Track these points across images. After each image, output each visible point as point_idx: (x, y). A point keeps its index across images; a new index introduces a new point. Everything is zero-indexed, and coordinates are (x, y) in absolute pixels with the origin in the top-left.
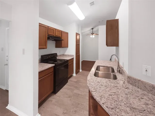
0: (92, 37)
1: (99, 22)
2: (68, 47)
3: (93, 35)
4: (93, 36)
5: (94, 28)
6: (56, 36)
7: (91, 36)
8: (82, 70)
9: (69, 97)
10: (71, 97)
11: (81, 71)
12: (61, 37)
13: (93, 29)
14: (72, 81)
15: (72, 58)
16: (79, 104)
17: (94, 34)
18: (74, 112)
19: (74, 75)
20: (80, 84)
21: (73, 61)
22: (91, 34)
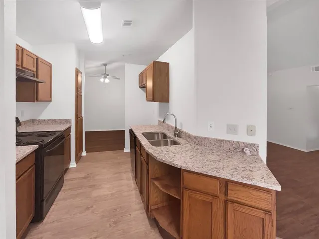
0: (104, 81)
1: (123, 55)
2: (51, 101)
3: (105, 77)
4: (107, 81)
5: (109, 64)
6: (24, 68)
7: (102, 80)
8: (87, 151)
9: (88, 208)
10: (92, 207)
11: (84, 154)
12: (35, 73)
13: (105, 65)
14: (71, 180)
15: (68, 126)
16: (116, 209)
17: (108, 75)
18: (114, 225)
19: (73, 165)
20: (97, 177)
21: (69, 135)
22: (103, 74)
